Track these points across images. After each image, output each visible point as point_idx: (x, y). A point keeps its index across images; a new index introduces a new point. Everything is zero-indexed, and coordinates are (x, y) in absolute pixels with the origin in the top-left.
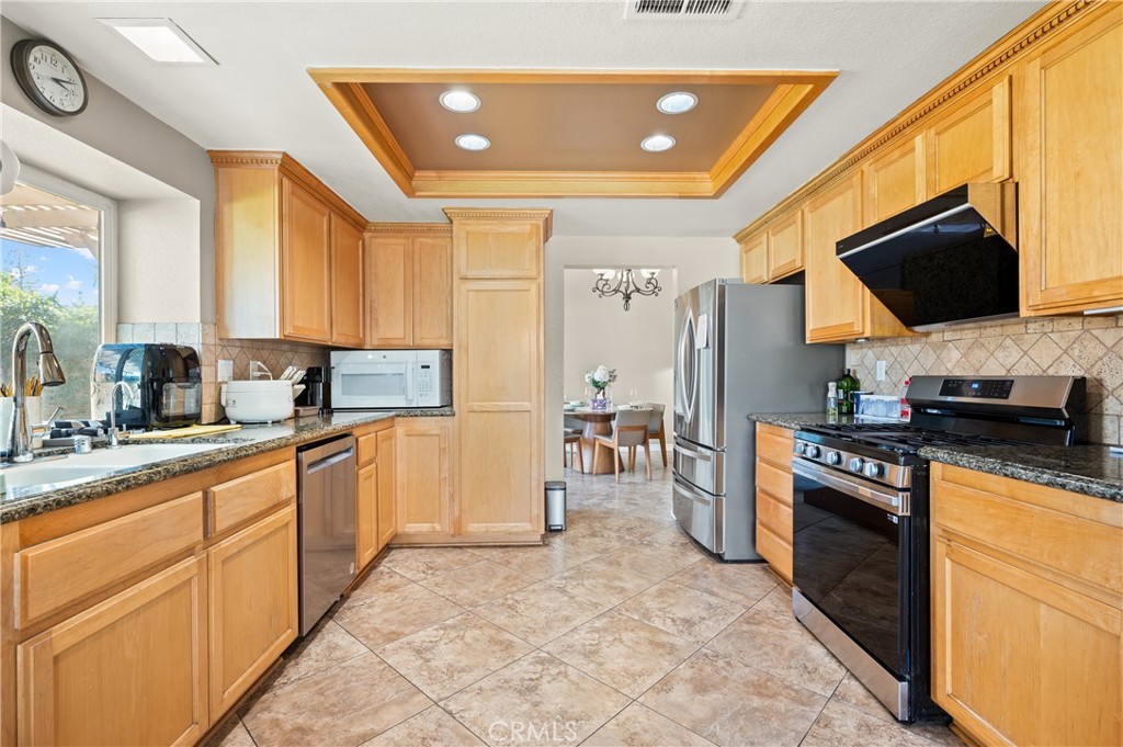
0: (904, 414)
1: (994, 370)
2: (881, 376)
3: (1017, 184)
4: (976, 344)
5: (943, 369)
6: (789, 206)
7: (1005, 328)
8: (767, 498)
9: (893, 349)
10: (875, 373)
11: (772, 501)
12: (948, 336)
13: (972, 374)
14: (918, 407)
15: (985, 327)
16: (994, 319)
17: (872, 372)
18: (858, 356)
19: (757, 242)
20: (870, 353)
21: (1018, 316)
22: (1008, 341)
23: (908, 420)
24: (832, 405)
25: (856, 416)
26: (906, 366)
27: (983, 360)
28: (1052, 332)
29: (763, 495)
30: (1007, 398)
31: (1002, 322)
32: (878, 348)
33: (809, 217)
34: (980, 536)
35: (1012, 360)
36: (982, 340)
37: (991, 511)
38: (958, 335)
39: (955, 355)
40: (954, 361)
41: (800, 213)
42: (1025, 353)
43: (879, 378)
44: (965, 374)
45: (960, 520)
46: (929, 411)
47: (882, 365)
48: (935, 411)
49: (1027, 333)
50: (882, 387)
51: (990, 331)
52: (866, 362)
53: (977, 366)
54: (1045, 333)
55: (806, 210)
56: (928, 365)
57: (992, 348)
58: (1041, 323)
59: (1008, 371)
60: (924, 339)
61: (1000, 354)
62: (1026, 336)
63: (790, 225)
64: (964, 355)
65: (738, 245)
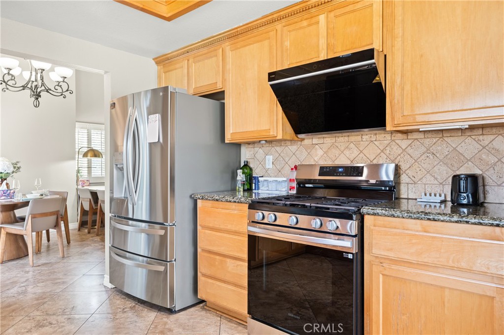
0: (292, 188)
1: (343, 161)
2: (269, 165)
3: (385, 56)
4: (333, 146)
5: (312, 160)
6: (212, 43)
7: (350, 138)
8: (212, 256)
9: (278, 149)
10: (265, 164)
11: (217, 257)
12: (315, 141)
13: (331, 163)
14: (301, 184)
15: (338, 137)
16: (344, 132)
17: (262, 163)
18: (252, 153)
19: (178, 66)
20: (260, 152)
21: (385, 129)
22: (352, 145)
23: (294, 192)
24: (239, 185)
25: (254, 191)
26: (287, 159)
27: (337, 155)
28: (376, 140)
29: (206, 254)
30: (361, 176)
31: (348, 134)
32: (267, 148)
33: (230, 54)
34: (406, 257)
35: (353, 156)
36: (337, 144)
37: (414, 241)
38: (321, 141)
39: (320, 152)
40: (319, 156)
41: (221, 50)
42: (361, 152)
43: (267, 167)
44: (326, 163)
45: (391, 250)
46: (307, 185)
47: (270, 159)
48: (311, 186)
49: (362, 141)
50: (269, 172)
51: (341, 139)
52: (258, 156)
53: (334, 159)
54: (372, 141)
55: (228, 49)
56: (302, 158)
57: (342, 149)
58: (370, 136)
59: (352, 161)
60: (300, 143)
61: (347, 152)
62: (362, 142)
63: (211, 57)
64: (325, 153)
65: (155, 66)
